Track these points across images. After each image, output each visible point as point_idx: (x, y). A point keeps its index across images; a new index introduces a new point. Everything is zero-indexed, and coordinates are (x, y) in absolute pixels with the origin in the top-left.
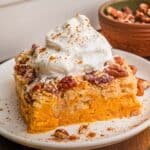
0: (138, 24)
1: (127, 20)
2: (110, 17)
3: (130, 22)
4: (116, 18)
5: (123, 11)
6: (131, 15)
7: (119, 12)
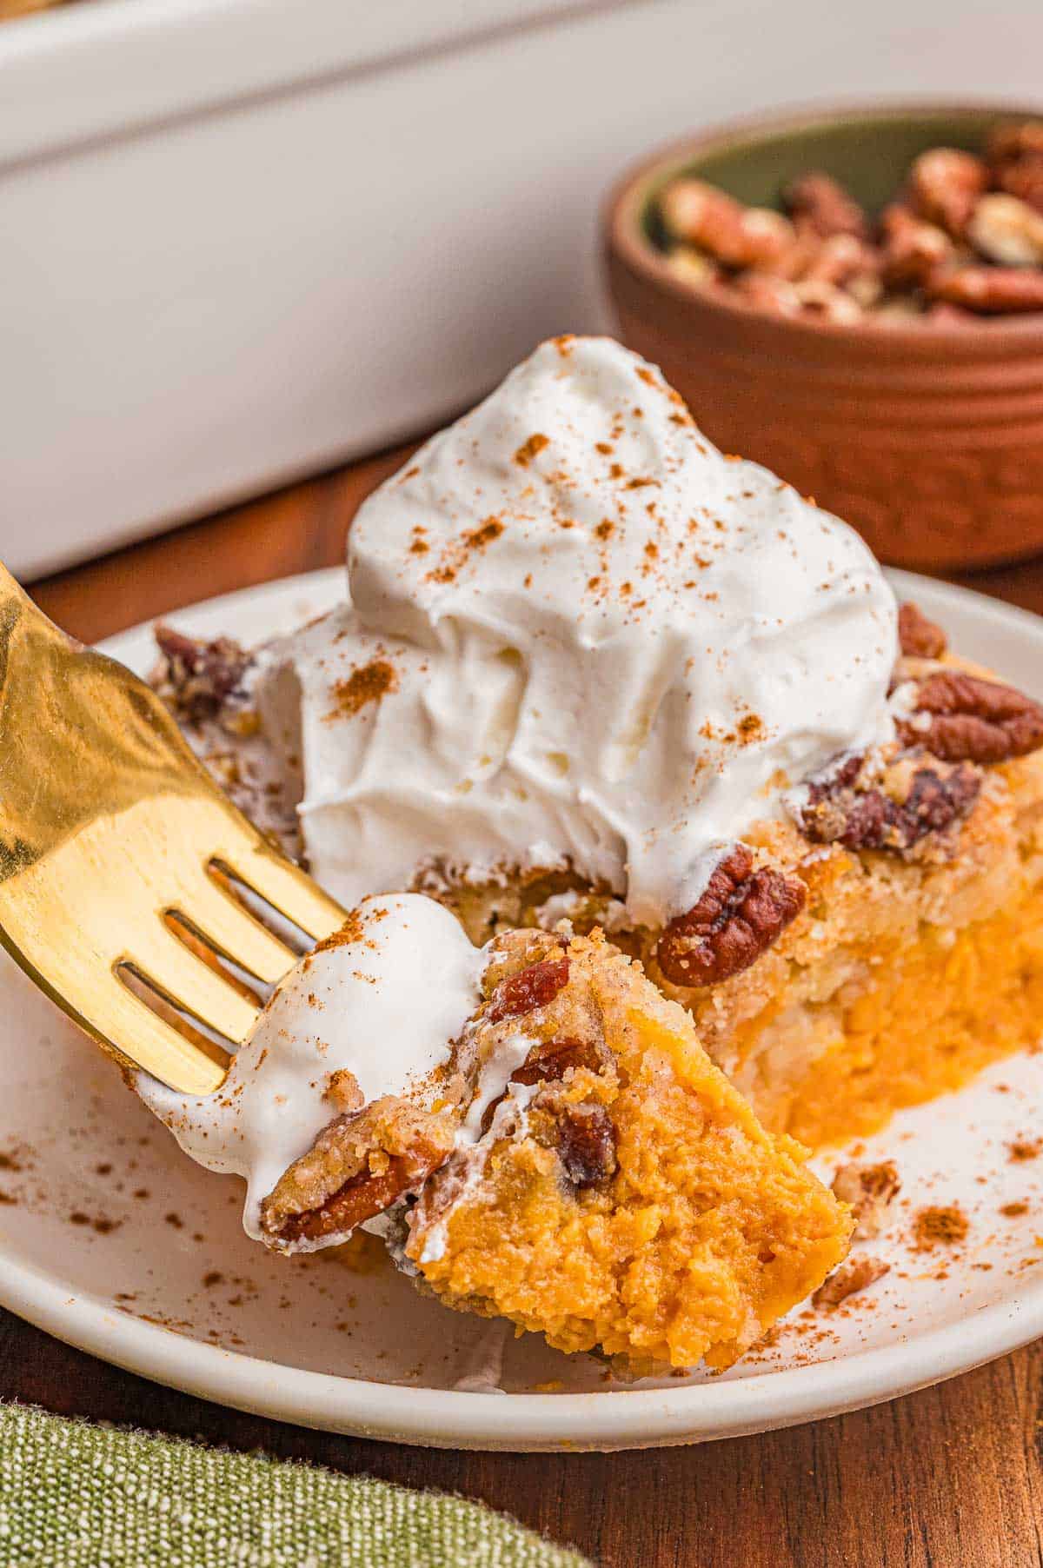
0: (897, 321)
1: (817, 288)
2: (687, 271)
3: (844, 313)
4: (732, 271)
5: (791, 209)
6: (845, 250)
7: (761, 226)
